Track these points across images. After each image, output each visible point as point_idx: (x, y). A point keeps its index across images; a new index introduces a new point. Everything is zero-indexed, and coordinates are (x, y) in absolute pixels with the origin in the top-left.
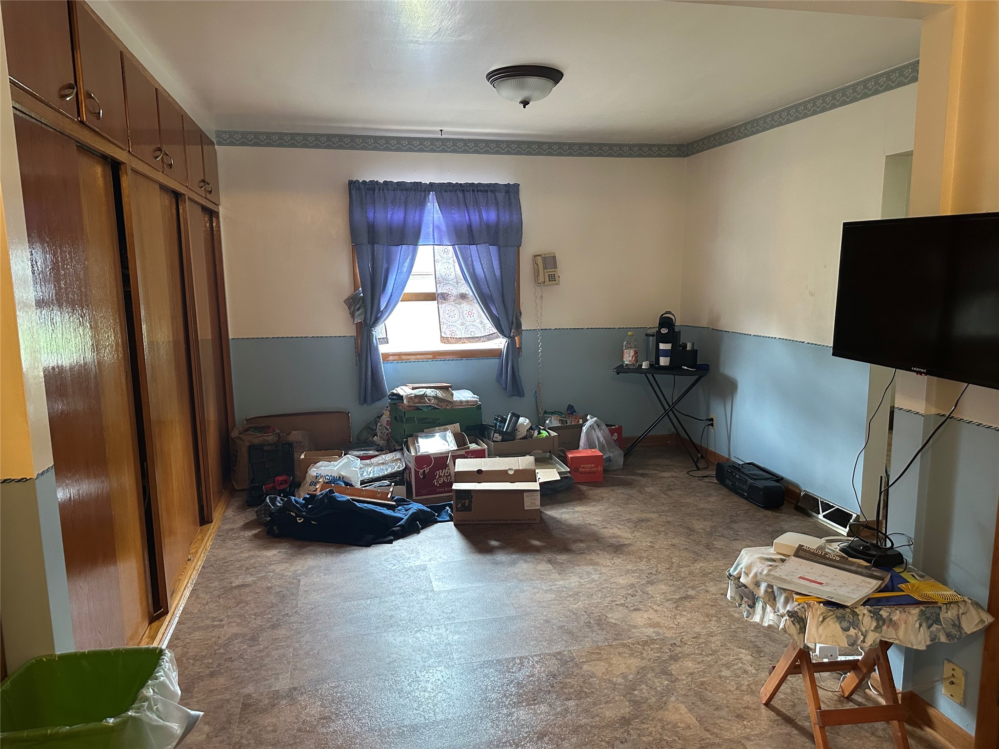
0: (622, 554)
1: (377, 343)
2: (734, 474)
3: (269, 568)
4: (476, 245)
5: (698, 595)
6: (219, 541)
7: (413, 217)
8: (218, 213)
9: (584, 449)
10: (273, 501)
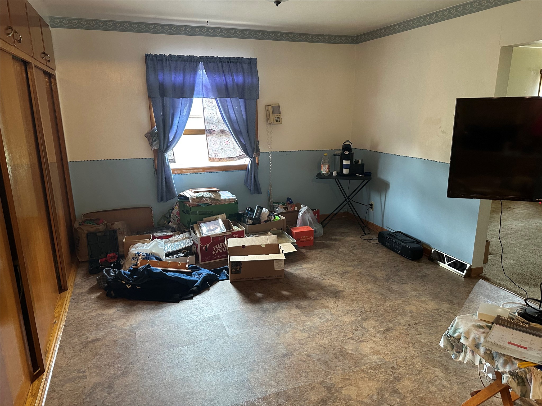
0: (340, 298)
1: (168, 163)
2: (391, 239)
3: (112, 324)
4: (231, 98)
5: (395, 327)
6: (73, 304)
7: (189, 79)
8: (55, 76)
9: (301, 226)
10: (108, 272)
